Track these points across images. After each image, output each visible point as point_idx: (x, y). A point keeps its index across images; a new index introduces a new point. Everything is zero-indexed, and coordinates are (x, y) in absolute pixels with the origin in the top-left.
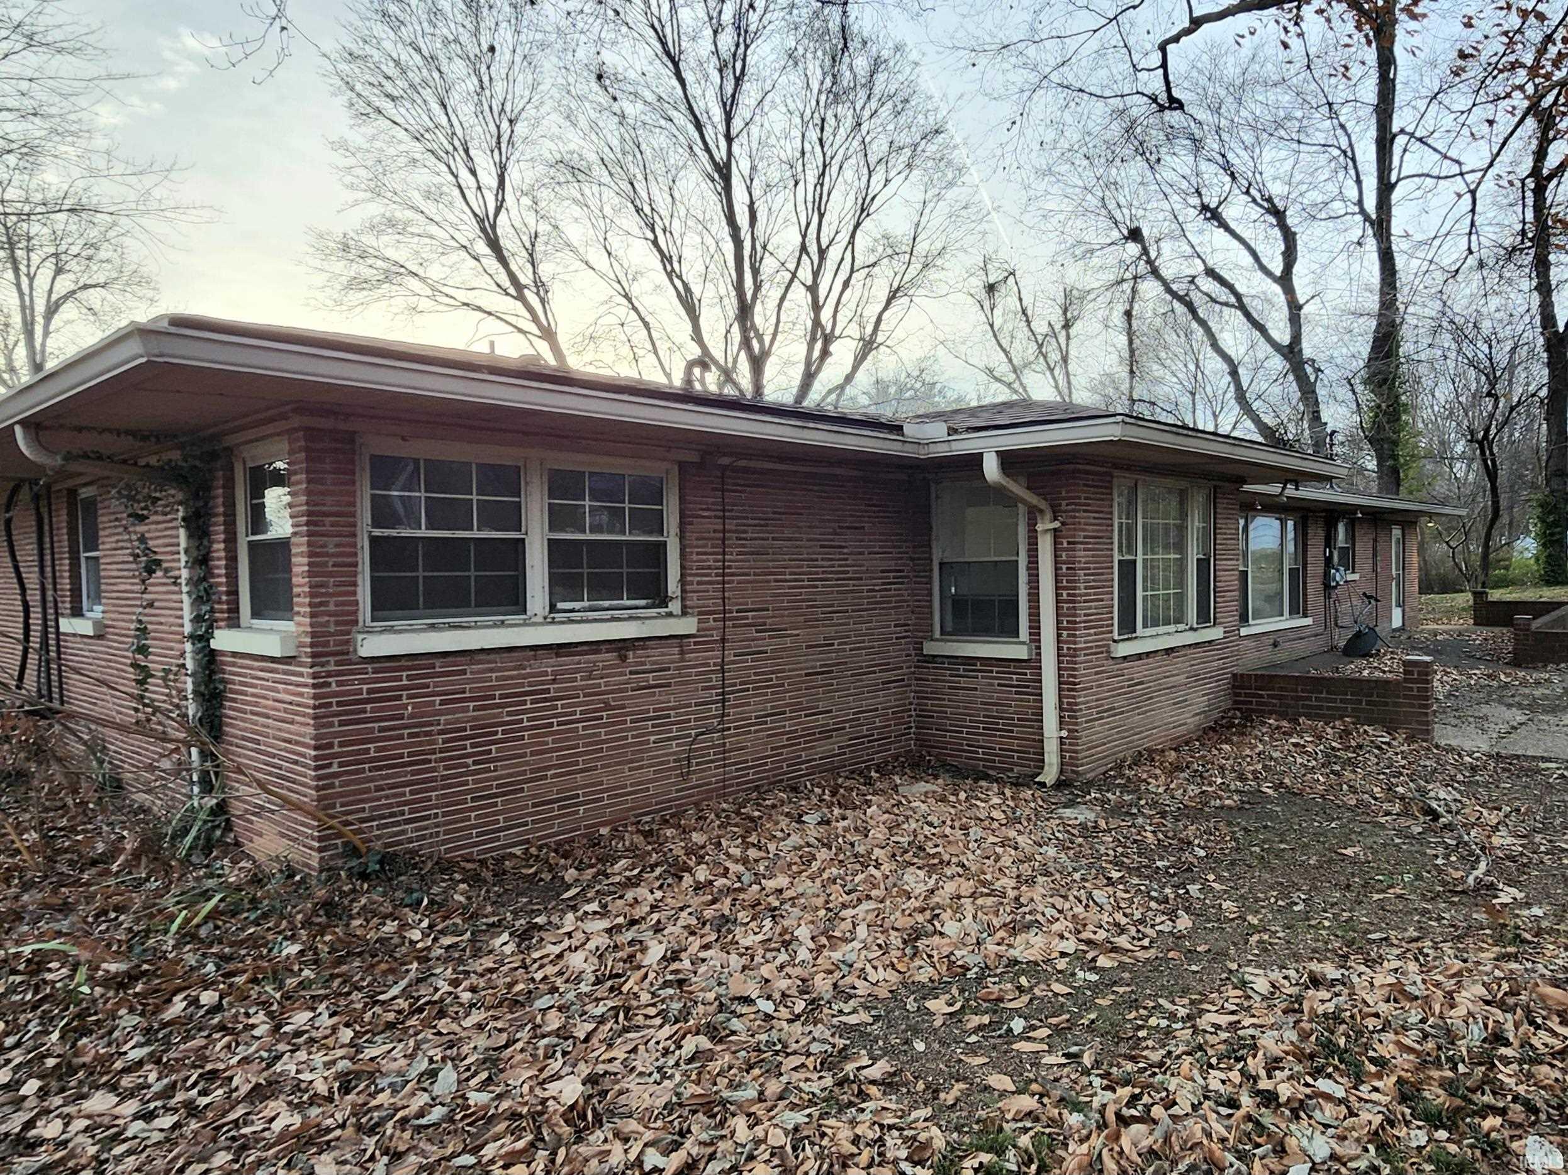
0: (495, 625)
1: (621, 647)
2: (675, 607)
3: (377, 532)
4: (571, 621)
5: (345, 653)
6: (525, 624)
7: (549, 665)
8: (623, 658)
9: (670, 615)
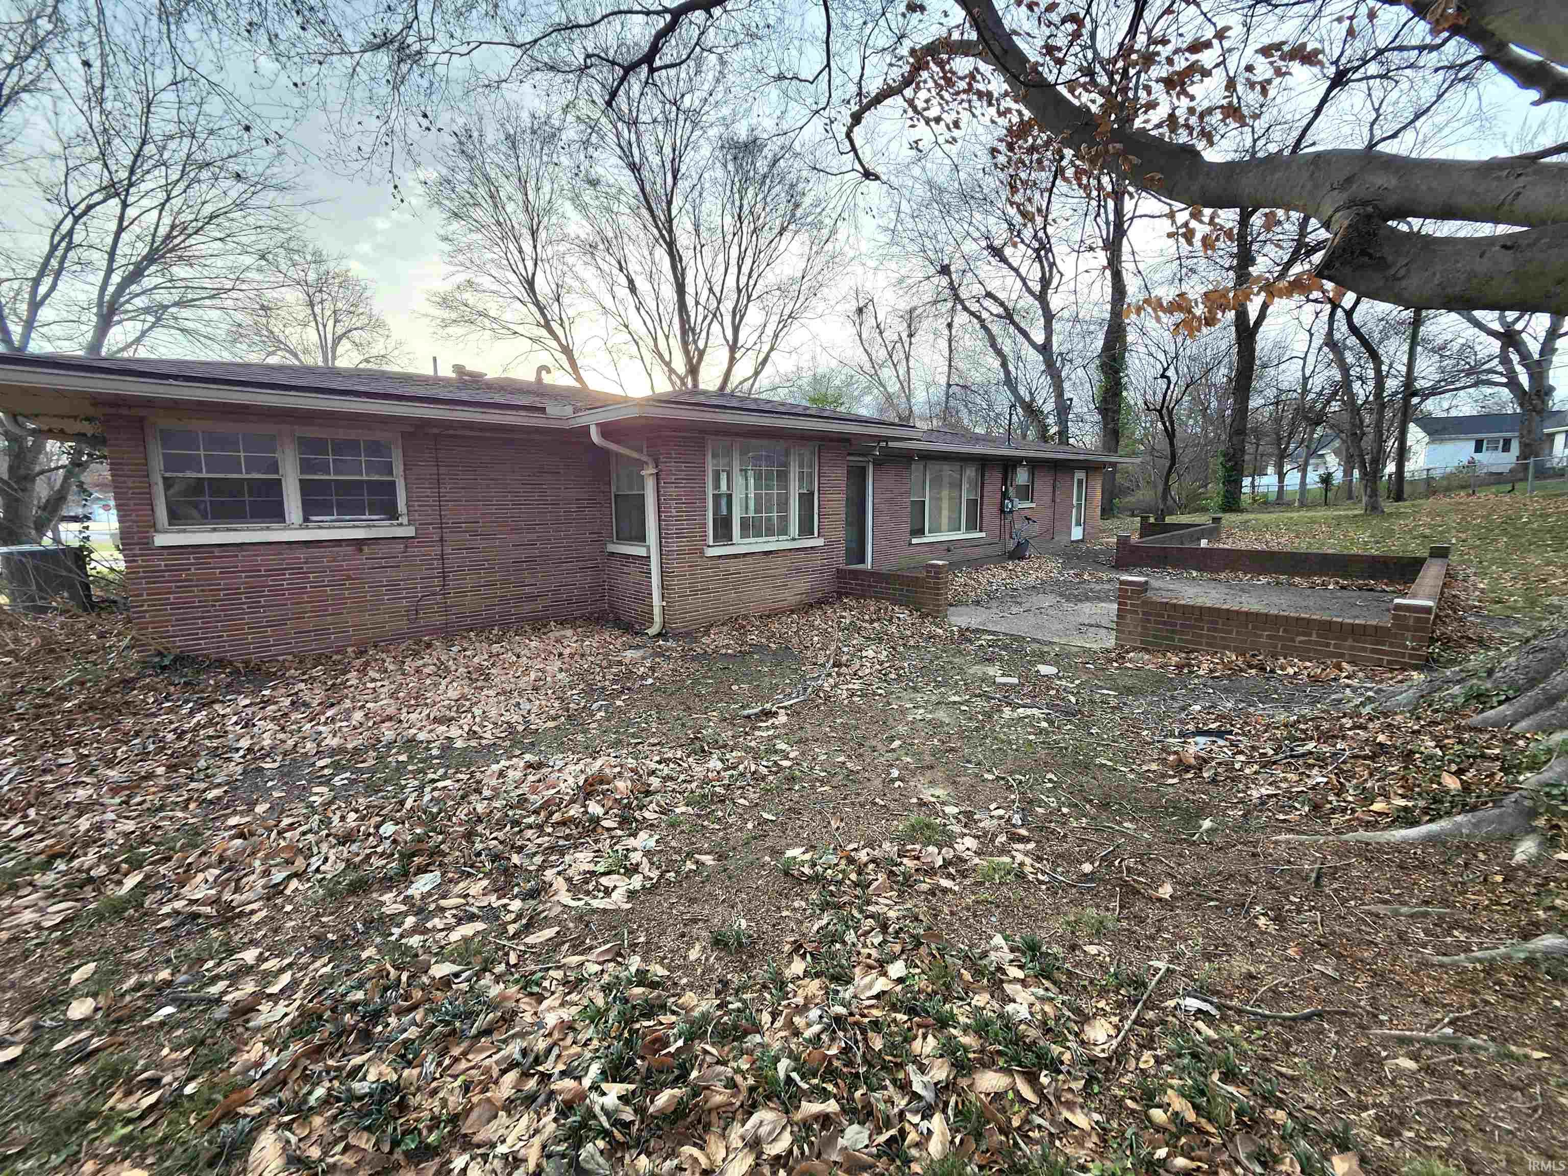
0: (262, 529)
1: (359, 544)
2: (404, 520)
3: (167, 475)
4: (320, 528)
5: (146, 544)
6: (284, 529)
7: (302, 554)
8: (361, 550)
9: (401, 525)
